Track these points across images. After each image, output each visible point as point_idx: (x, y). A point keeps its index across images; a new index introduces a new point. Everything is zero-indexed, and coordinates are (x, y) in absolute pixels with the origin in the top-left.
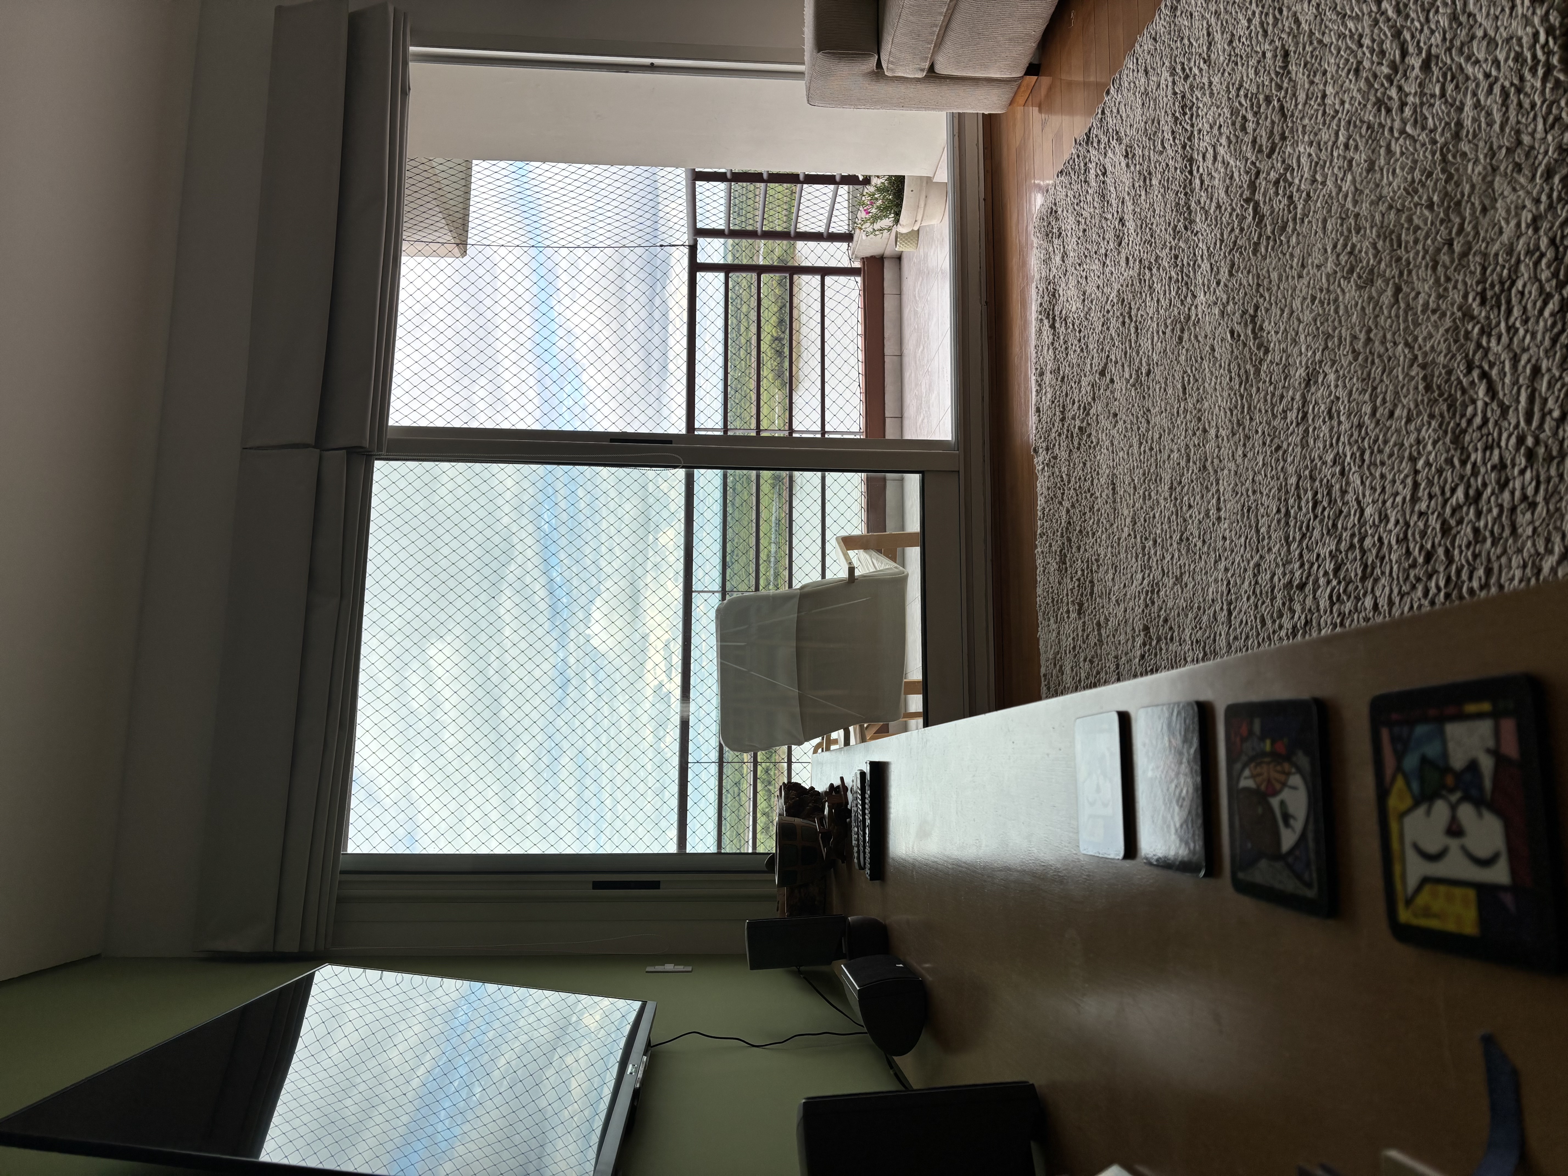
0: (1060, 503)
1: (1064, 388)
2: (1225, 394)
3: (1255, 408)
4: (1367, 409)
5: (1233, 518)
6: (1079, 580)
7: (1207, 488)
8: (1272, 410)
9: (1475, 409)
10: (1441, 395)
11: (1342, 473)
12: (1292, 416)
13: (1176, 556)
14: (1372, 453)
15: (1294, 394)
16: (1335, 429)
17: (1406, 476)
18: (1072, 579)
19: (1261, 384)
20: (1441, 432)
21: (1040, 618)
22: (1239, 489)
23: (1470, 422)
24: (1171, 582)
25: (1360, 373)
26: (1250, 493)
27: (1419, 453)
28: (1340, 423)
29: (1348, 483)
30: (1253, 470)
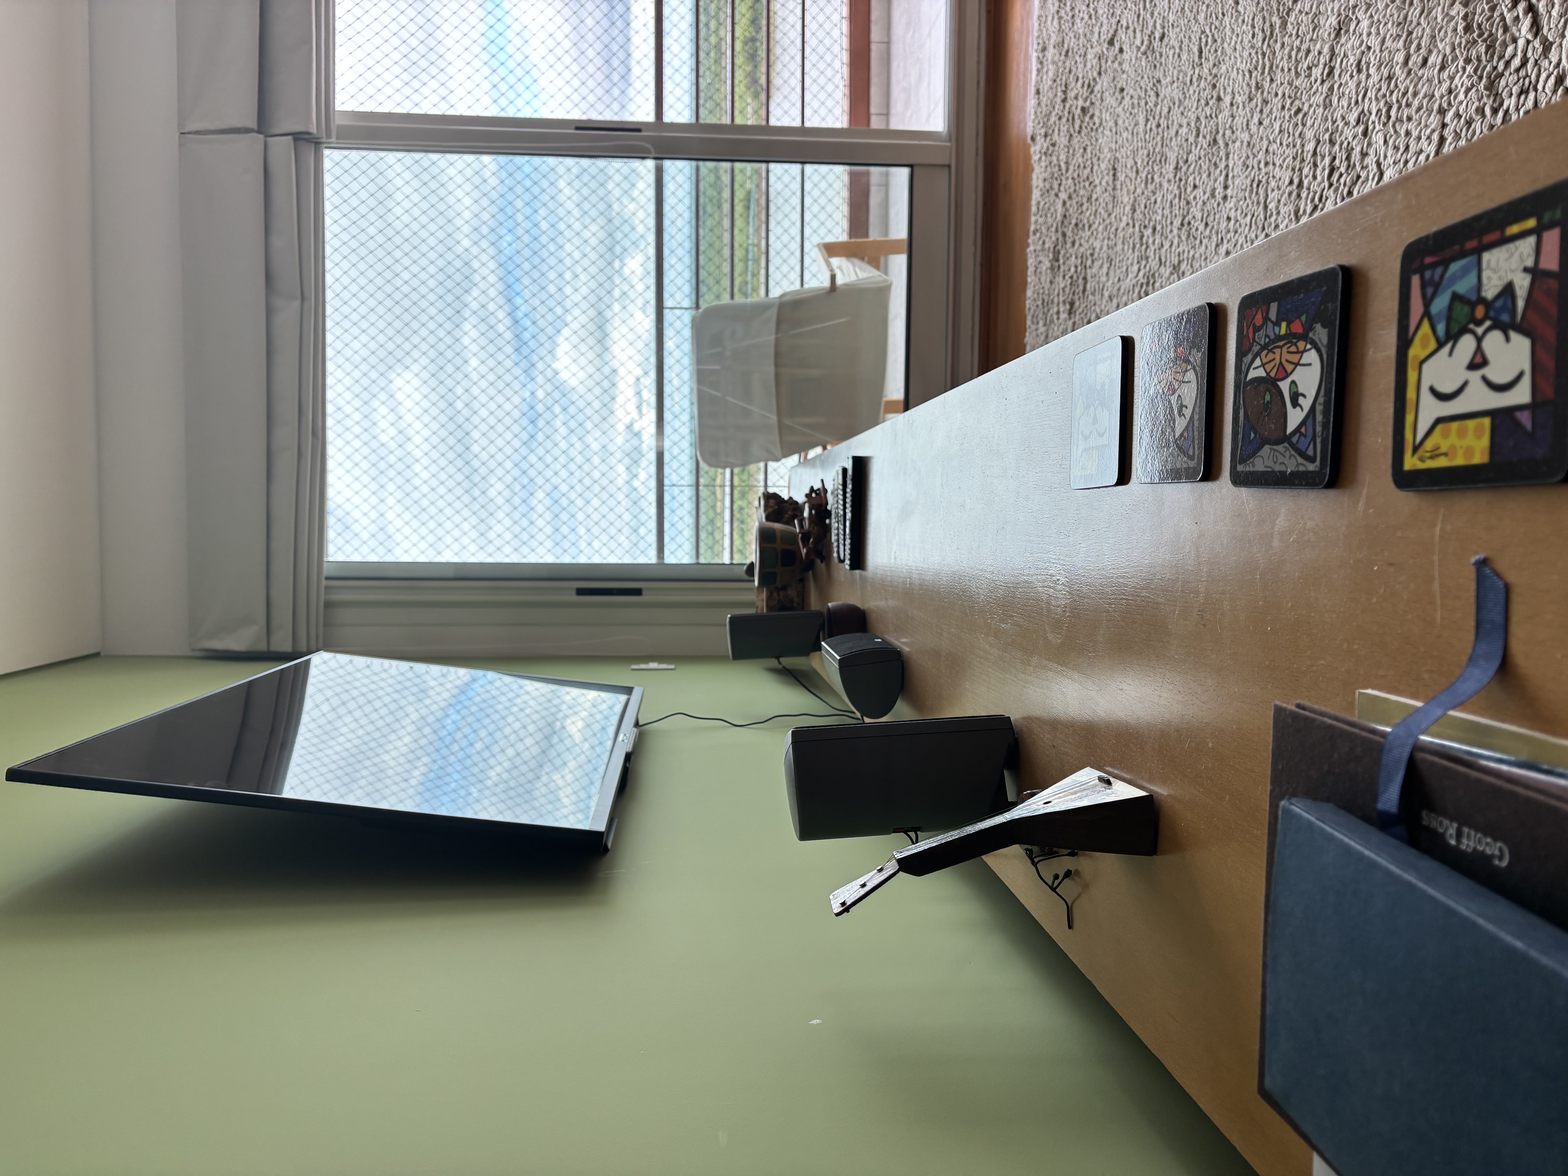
0: (1057, 195)
1: (1068, 64)
2: (1246, 54)
3: (1277, 67)
4: (1400, 57)
5: (1240, 195)
6: (1071, 277)
7: (1215, 164)
8: (1296, 68)
9: (1516, 48)
10: (1480, 36)
11: (1365, 133)
12: (1317, 72)
13: (1176, 242)
14: (1399, 108)
15: (1322, 48)
16: (1363, 84)
17: (1433, 131)
18: (1064, 277)
19: (1286, 39)
20: (1475, 78)
21: (1029, 323)
22: (1250, 162)
23: (1508, 64)
24: (1168, 271)
25: (1396, 16)
26: (1262, 165)
27: (1449, 104)
28: (1368, 76)
29: (1369, 145)
30: (1268, 138)
